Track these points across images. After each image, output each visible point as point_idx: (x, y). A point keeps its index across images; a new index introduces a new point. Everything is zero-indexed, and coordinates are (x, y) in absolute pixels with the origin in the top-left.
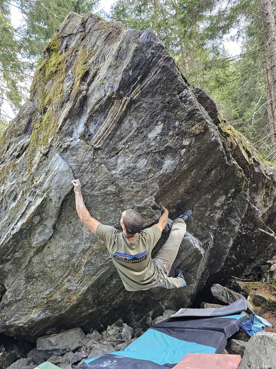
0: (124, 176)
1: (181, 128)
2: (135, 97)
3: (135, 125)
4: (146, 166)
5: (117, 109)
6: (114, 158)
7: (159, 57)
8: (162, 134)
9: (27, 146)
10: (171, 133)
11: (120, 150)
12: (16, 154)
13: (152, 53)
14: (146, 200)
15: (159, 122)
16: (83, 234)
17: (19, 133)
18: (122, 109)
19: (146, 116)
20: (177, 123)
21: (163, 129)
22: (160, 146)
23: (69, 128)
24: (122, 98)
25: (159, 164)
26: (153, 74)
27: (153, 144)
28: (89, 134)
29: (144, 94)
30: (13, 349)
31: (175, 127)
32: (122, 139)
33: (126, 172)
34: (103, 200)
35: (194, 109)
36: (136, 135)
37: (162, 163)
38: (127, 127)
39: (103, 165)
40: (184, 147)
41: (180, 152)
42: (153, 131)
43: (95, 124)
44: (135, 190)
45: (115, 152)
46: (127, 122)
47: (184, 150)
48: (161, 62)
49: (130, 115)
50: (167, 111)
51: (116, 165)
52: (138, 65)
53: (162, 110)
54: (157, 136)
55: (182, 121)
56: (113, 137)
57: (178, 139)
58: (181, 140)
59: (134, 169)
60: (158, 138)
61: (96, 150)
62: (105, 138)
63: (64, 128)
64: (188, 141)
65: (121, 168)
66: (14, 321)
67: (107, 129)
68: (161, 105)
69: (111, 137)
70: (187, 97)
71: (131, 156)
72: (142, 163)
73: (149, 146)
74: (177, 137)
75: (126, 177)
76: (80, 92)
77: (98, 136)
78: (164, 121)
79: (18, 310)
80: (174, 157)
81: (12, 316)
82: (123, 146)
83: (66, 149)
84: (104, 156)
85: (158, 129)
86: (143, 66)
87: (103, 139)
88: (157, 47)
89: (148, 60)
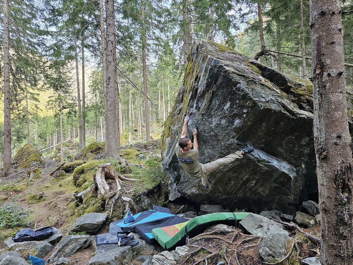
0: (216, 127)
1: (240, 104)
2: (214, 90)
3: (217, 103)
4: (225, 123)
5: (208, 96)
6: (211, 119)
7: (221, 71)
8: (230, 107)
9: (182, 109)
10: (235, 106)
11: (213, 115)
12: (178, 112)
13: (217, 70)
14: (231, 140)
15: (228, 101)
16: (205, 154)
17: (179, 102)
18: (210, 95)
19: (222, 98)
20: (237, 102)
21: (230, 105)
22: (230, 113)
23: (192, 104)
24: (209, 91)
25: (233, 123)
26: (220, 79)
27: (226, 112)
28: (199, 107)
29: (218, 88)
30: (191, 207)
31: (236, 104)
32: (213, 110)
33: (217, 126)
34: (210, 138)
35: (245, 94)
36: (218, 108)
37: (234, 122)
38: (214, 104)
39: (206, 122)
40: (244, 113)
41: (243, 116)
42: (226, 106)
43: (200, 102)
44: (223, 135)
45: (210, 116)
46: (214, 101)
47: (245, 115)
48: (222, 74)
49: (215, 98)
50: (231, 96)
51: (212, 122)
52: (212, 76)
53: (228, 95)
54: (228, 109)
55: (240, 100)
56: (209, 108)
57: (240, 109)
58: (242, 110)
59: (220, 124)
60: (229, 109)
61: (203, 114)
62: (206, 109)
63: (190, 104)
64: (246, 110)
65: (214, 124)
66: (186, 191)
67: (205, 105)
68: (227, 93)
69: (208, 108)
70: (240, 88)
71: (218, 118)
72: (223, 121)
73: (225, 113)
74: (239, 108)
75: (217, 128)
76: (194, 87)
77: (203, 108)
78: (230, 101)
79: (187, 186)
80: (240, 118)
81: (185, 188)
82: (214, 113)
83: (191, 114)
84: (206, 118)
85: (228, 105)
86: (214, 76)
87: (205, 109)
88: (219, 67)
89: (216, 73)
